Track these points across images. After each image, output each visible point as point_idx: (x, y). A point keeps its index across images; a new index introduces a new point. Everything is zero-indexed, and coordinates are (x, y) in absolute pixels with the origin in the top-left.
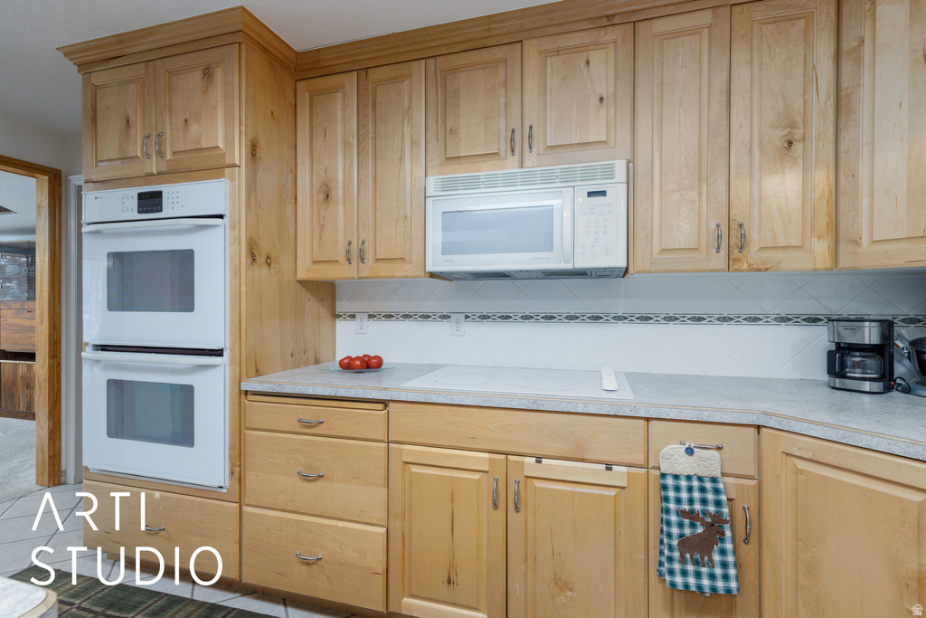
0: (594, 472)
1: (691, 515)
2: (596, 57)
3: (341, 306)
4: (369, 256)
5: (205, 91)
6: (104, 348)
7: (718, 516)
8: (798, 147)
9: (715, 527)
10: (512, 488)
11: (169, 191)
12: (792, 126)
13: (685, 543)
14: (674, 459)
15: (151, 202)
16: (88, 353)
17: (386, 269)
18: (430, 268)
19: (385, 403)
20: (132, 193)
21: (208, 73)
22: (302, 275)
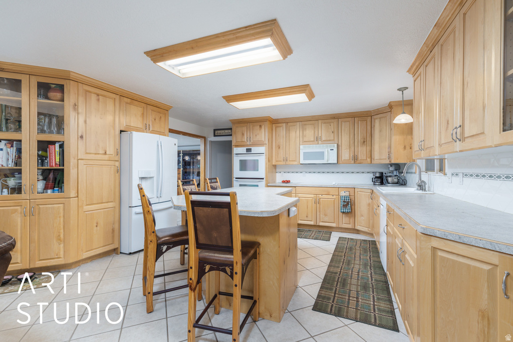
0: (330, 197)
1: (345, 201)
2: (332, 124)
3: (277, 170)
4: (288, 160)
5: (260, 130)
6: (236, 178)
7: (348, 202)
8: (365, 143)
9: (348, 203)
10: (317, 200)
11: (253, 148)
12: (364, 139)
13: (343, 205)
14: (343, 194)
15: (249, 150)
16: (234, 179)
17: (291, 163)
18: (301, 163)
19: (295, 187)
20: (245, 148)
21: (260, 126)
22: (273, 164)
